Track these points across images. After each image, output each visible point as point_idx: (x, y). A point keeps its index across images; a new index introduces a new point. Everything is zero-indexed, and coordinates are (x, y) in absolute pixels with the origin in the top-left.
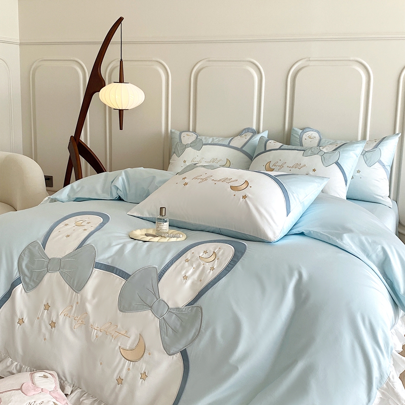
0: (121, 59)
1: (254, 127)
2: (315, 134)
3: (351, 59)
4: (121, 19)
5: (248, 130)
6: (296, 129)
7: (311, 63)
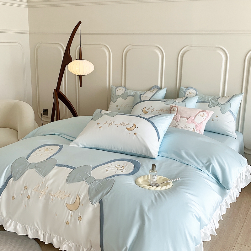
0: (80, 46)
1: (159, 85)
2: (194, 91)
3: (216, 46)
4: (80, 23)
5: (155, 87)
6: (183, 88)
7: (192, 48)
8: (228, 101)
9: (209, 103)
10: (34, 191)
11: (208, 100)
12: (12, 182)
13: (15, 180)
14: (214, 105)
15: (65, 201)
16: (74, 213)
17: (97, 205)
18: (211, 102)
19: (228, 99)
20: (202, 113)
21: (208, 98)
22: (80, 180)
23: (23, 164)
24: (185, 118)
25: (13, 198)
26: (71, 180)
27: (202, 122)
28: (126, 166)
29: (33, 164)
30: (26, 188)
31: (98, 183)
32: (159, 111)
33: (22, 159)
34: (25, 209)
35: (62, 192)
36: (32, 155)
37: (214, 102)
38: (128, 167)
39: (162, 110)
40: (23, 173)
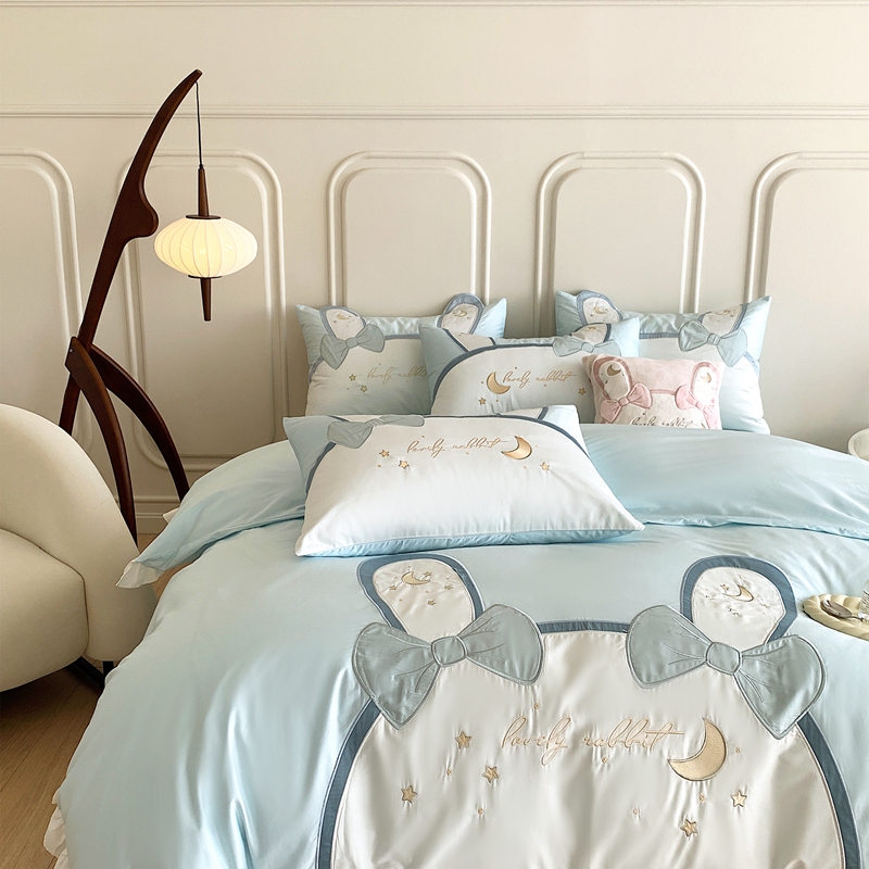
0: (201, 166)
1: (473, 292)
2: (603, 304)
5: (463, 298)
7: (586, 164)
8: (737, 326)
9: (678, 335)
10: (508, 745)
11: (670, 327)
12: (387, 729)
13: (399, 721)
14: (699, 344)
15: (661, 753)
16: (710, 788)
17: (793, 737)
18: (683, 332)
19: (733, 321)
20: (703, 371)
21: (665, 321)
22: (685, 665)
23: (406, 651)
24: (666, 391)
25: (409, 794)
26: (654, 672)
27: (713, 401)
28: (748, 584)
29: (448, 644)
30: (464, 740)
31: (757, 662)
32: (548, 379)
33: (379, 632)
34: (482, 822)
35: (634, 722)
36: (395, 607)
37: (693, 332)
38: (760, 589)
39: (555, 376)
40: (426, 685)
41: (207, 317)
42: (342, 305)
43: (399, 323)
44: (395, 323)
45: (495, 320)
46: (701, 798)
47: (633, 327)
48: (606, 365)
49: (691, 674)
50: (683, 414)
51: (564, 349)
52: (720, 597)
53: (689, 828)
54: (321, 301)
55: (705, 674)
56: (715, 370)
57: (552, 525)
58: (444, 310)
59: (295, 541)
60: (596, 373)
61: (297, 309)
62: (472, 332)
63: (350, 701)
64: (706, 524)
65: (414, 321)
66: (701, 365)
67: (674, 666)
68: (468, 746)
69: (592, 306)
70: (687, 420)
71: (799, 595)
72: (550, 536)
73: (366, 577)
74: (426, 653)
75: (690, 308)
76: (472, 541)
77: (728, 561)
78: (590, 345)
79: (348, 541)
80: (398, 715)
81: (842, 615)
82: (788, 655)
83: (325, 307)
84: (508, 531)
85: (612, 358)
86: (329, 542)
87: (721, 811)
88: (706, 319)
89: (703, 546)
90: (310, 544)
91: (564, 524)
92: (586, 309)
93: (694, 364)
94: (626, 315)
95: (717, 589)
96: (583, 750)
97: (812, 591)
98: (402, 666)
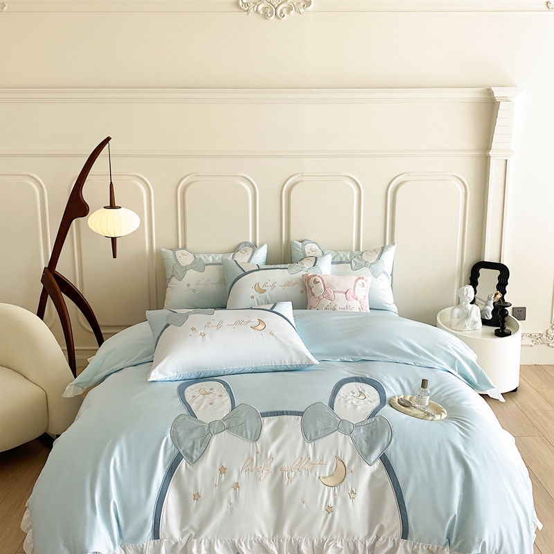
0: (111, 183)
1: (251, 241)
2: (315, 247)
3: (343, 174)
4: (108, 139)
5: (245, 244)
6: (297, 242)
7: (304, 178)
8: (379, 258)
9: (351, 263)
10: (244, 471)
11: (347, 258)
12: (186, 465)
13: (192, 461)
14: (361, 267)
15: (316, 474)
16: (339, 490)
17: (378, 464)
18: (353, 261)
19: (377, 256)
20: (360, 282)
21: (345, 255)
22: (328, 431)
23: (196, 428)
24: (341, 292)
25: (197, 496)
26: (313, 435)
27: (365, 296)
28: (364, 391)
29: (217, 424)
30: (223, 470)
31: (362, 430)
32: (285, 286)
33: (184, 419)
34: (232, 509)
35: (303, 459)
36: (193, 406)
37: (358, 261)
38: (369, 393)
39: (288, 284)
40: (205, 444)
41: (115, 256)
42: (184, 248)
43: (213, 257)
44: (210, 258)
45: (261, 255)
46: (335, 495)
47: (329, 258)
48: (313, 279)
49: (330, 435)
50: (350, 303)
51: (293, 270)
52: (349, 397)
53: (329, 510)
54: (174, 246)
55: (337, 436)
56: (366, 281)
57: (275, 363)
58: (236, 250)
59: (148, 373)
60: (308, 283)
61: (161, 251)
62: (249, 262)
63: (169, 452)
64: (351, 360)
65: (221, 256)
66: (359, 278)
67: (322, 432)
68: (225, 473)
69: (309, 248)
70: (351, 307)
71: (388, 395)
72: (274, 368)
73: (181, 392)
74: (206, 428)
75: (358, 249)
76: (236, 371)
77: (357, 380)
78: (305, 269)
79: (174, 373)
80: (192, 458)
81: (406, 405)
82: (376, 425)
83: (174, 250)
84: (254, 366)
85: (316, 275)
86: (164, 374)
87: (344, 501)
88: (364, 254)
89: (345, 372)
90: (155, 375)
91: (281, 363)
92: (306, 249)
93: (355, 278)
94: (325, 253)
95: (349, 394)
96: (279, 473)
97: (395, 393)
98: (195, 435)
